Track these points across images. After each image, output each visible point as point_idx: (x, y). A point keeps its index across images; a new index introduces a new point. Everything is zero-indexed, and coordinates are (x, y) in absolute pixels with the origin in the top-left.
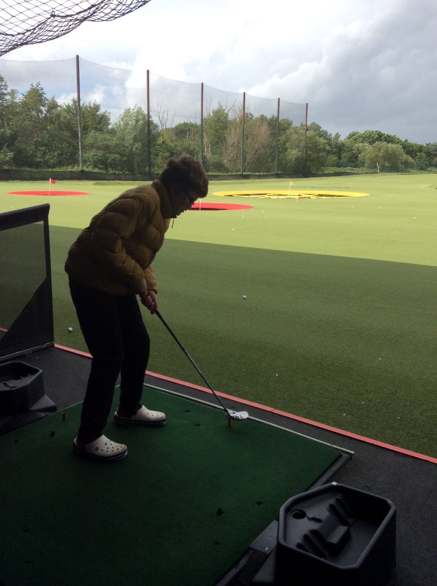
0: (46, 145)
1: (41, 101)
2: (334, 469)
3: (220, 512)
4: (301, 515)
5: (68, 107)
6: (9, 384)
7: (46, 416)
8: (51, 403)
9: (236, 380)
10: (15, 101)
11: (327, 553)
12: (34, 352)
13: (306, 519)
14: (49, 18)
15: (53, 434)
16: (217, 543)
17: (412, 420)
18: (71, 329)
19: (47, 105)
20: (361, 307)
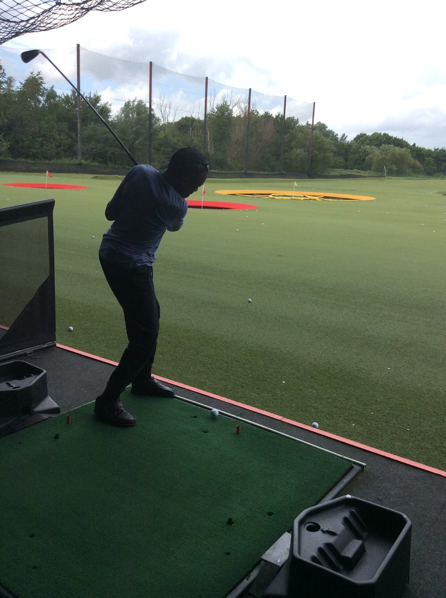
0: (43, 136)
1: (39, 90)
2: (346, 480)
3: (230, 522)
4: (315, 528)
5: (67, 97)
6: (11, 384)
7: (50, 417)
8: (55, 405)
9: (242, 386)
10: (12, 89)
11: (341, 568)
12: (35, 351)
13: (319, 532)
14: (55, 6)
15: (57, 437)
16: (228, 554)
17: (421, 432)
18: (71, 328)
19: (45, 95)
20: (369, 315)
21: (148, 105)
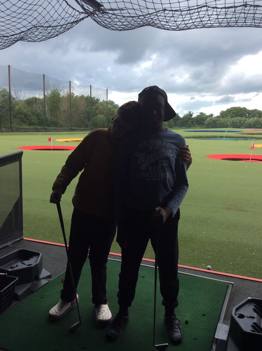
2: (229, 292)
3: (187, 322)
6: (25, 264)
13: (246, 318)
16: (196, 339)
17: (238, 264)
21: (8, 91)
